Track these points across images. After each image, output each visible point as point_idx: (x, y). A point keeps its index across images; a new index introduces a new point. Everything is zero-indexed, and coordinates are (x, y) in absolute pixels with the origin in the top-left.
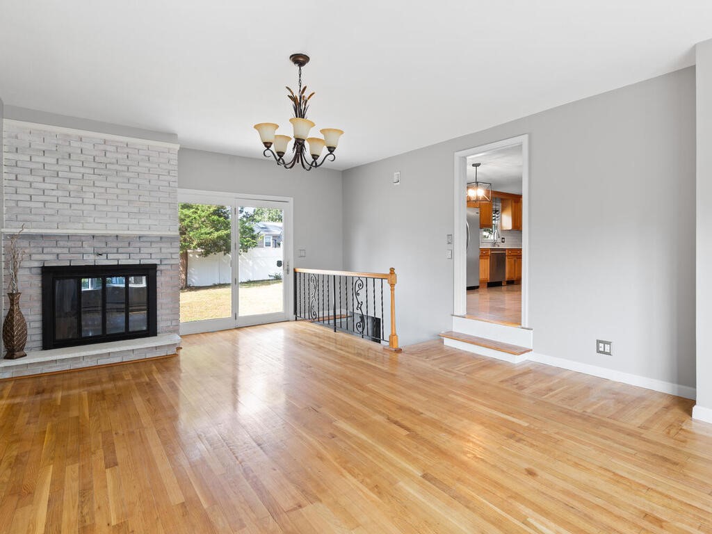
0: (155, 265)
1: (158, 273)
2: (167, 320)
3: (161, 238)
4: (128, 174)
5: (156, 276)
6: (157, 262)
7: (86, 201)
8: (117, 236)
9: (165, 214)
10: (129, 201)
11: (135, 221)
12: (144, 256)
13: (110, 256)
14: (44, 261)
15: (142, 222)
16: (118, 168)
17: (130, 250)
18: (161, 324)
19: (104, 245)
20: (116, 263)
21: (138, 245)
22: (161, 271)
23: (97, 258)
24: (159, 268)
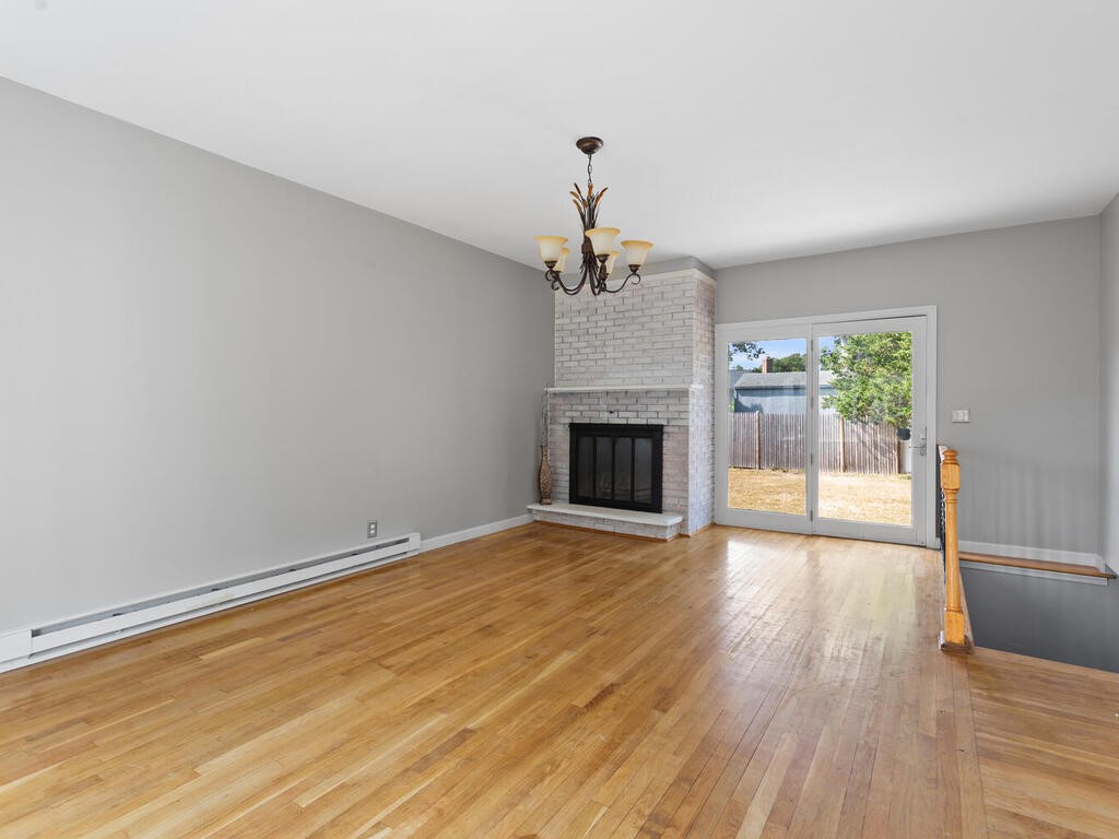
0: (662, 426)
1: (665, 436)
2: (674, 497)
3: (669, 392)
4: (643, 319)
5: (662, 440)
6: (665, 423)
7: (608, 355)
8: (626, 392)
9: (679, 362)
10: (644, 351)
11: (648, 374)
12: (649, 415)
13: (622, 414)
14: (572, 418)
15: (656, 374)
16: (634, 314)
17: (639, 407)
18: (667, 501)
19: (615, 402)
20: (625, 422)
21: (646, 401)
22: (668, 433)
23: (610, 415)
24: (665, 430)
